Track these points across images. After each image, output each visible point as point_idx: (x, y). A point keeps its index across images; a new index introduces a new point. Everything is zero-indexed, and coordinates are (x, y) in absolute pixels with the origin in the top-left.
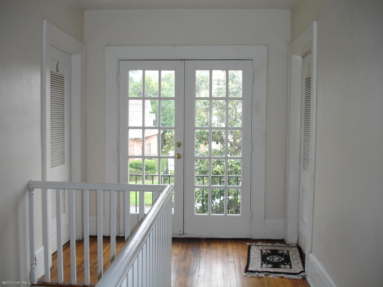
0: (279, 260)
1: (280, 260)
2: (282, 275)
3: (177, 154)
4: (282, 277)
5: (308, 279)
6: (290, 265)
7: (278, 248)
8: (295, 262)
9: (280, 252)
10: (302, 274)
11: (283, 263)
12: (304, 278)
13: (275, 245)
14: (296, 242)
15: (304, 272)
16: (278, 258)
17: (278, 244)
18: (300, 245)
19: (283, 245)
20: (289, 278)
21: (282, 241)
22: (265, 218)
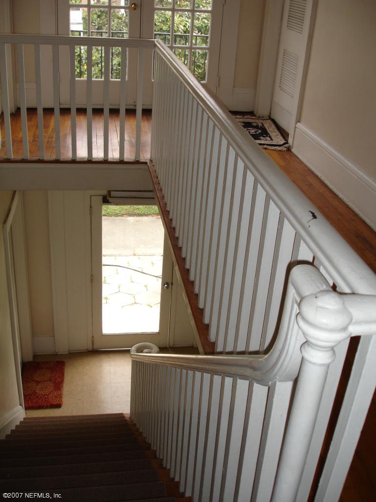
0: (255, 132)
1: (258, 133)
2: (265, 146)
3: (134, 4)
4: (265, 148)
5: (293, 150)
6: (270, 137)
7: (251, 121)
8: (274, 134)
9: (255, 125)
10: (286, 146)
11: (261, 134)
12: (289, 150)
13: (245, 117)
14: (268, 115)
15: (287, 143)
16: (254, 130)
17: (249, 116)
18: (272, 117)
19: (254, 117)
20: (273, 150)
21: (252, 113)
22: (234, 87)
